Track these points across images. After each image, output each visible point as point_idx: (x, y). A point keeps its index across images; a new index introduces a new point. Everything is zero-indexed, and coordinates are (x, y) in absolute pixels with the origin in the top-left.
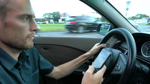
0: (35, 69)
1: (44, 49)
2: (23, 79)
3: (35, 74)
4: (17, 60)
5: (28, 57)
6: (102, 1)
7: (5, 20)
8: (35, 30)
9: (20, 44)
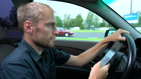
7: (37, 26)
8: (56, 34)
9: (45, 43)
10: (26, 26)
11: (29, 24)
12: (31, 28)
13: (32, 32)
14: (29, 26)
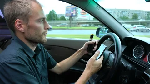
3: (44, 65)
8: (47, 29)
9: (39, 39)
10: (18, 25)
11: (20, 22)
12: (23, 26)
13: (24, 30)
14: (21, 25)
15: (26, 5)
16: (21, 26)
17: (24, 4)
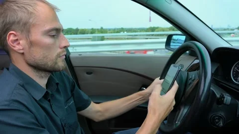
0: (68, 100)
1: (88, 73)
2: (53, 112)
4: (45, 88)
5: (57, 84)
6: (169, 2)
8: (65, 47)
10: (12, 41)
11: (15, 35)
12: (21, 42)
13: (23, 49)
14: (17, 40)
15: (26, 7)
16: (18, 42)
17: (22, 5)
